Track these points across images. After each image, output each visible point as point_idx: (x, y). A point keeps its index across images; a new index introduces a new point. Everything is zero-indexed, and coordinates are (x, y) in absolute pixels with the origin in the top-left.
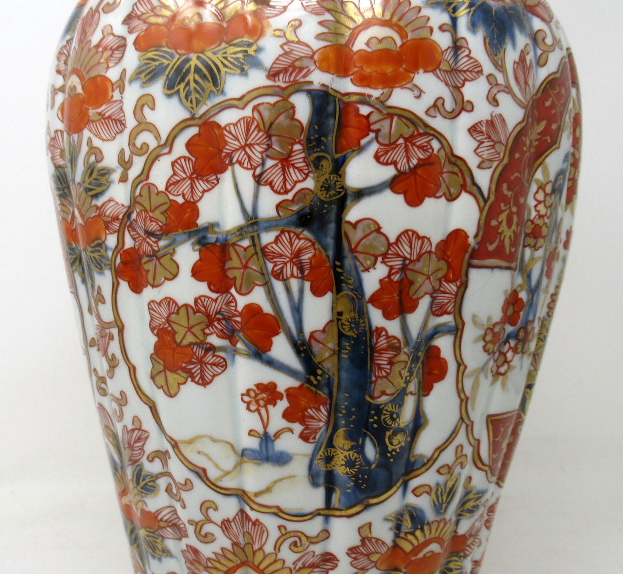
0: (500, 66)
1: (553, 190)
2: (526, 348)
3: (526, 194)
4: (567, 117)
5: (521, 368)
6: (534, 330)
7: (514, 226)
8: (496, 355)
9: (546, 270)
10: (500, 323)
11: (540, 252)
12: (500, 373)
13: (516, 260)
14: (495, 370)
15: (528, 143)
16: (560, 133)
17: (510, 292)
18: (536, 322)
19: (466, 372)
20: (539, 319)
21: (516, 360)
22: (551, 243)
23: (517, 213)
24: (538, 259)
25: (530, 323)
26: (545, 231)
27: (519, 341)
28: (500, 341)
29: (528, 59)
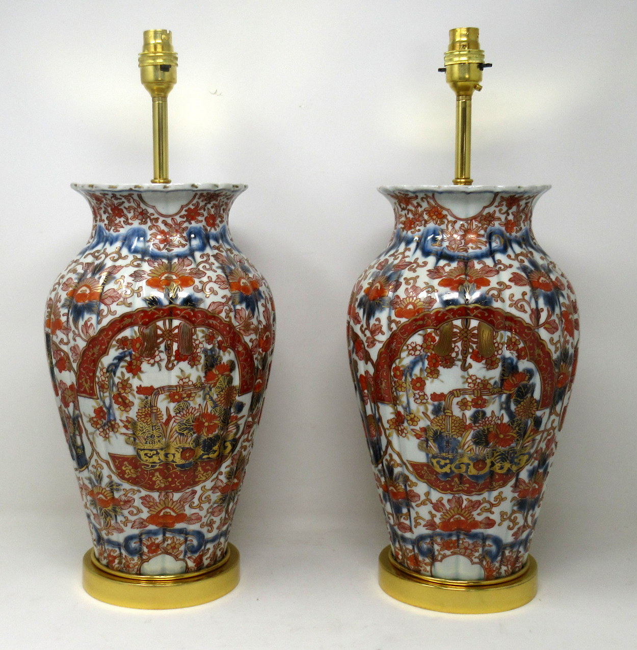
0: (77, 328)
1: (108, 371)
2: (116, 430)
3: (94, 372)
4: (114, 343)
5: (117, 438)
6: (118, 424)
7: (89, 383)
8: (101, 430)
9: (114, 401)
10: (95, 417)
11: (107, 394)
12: (106, 438)
13: (95, 395)
14: (104, 435)
15: (90, 354)
16: (108, 349)
17: (97, 407)
18: (118, 421)
19: (88, 432)
20: (121, 421)
21: (111, 434)
22: (113, 391)
23: (89, 379)
24: (106, 397)
25: (113, 421)
26: (106, 387)
27: (109, 427)
28: (101, 425)
29: (89, 324)
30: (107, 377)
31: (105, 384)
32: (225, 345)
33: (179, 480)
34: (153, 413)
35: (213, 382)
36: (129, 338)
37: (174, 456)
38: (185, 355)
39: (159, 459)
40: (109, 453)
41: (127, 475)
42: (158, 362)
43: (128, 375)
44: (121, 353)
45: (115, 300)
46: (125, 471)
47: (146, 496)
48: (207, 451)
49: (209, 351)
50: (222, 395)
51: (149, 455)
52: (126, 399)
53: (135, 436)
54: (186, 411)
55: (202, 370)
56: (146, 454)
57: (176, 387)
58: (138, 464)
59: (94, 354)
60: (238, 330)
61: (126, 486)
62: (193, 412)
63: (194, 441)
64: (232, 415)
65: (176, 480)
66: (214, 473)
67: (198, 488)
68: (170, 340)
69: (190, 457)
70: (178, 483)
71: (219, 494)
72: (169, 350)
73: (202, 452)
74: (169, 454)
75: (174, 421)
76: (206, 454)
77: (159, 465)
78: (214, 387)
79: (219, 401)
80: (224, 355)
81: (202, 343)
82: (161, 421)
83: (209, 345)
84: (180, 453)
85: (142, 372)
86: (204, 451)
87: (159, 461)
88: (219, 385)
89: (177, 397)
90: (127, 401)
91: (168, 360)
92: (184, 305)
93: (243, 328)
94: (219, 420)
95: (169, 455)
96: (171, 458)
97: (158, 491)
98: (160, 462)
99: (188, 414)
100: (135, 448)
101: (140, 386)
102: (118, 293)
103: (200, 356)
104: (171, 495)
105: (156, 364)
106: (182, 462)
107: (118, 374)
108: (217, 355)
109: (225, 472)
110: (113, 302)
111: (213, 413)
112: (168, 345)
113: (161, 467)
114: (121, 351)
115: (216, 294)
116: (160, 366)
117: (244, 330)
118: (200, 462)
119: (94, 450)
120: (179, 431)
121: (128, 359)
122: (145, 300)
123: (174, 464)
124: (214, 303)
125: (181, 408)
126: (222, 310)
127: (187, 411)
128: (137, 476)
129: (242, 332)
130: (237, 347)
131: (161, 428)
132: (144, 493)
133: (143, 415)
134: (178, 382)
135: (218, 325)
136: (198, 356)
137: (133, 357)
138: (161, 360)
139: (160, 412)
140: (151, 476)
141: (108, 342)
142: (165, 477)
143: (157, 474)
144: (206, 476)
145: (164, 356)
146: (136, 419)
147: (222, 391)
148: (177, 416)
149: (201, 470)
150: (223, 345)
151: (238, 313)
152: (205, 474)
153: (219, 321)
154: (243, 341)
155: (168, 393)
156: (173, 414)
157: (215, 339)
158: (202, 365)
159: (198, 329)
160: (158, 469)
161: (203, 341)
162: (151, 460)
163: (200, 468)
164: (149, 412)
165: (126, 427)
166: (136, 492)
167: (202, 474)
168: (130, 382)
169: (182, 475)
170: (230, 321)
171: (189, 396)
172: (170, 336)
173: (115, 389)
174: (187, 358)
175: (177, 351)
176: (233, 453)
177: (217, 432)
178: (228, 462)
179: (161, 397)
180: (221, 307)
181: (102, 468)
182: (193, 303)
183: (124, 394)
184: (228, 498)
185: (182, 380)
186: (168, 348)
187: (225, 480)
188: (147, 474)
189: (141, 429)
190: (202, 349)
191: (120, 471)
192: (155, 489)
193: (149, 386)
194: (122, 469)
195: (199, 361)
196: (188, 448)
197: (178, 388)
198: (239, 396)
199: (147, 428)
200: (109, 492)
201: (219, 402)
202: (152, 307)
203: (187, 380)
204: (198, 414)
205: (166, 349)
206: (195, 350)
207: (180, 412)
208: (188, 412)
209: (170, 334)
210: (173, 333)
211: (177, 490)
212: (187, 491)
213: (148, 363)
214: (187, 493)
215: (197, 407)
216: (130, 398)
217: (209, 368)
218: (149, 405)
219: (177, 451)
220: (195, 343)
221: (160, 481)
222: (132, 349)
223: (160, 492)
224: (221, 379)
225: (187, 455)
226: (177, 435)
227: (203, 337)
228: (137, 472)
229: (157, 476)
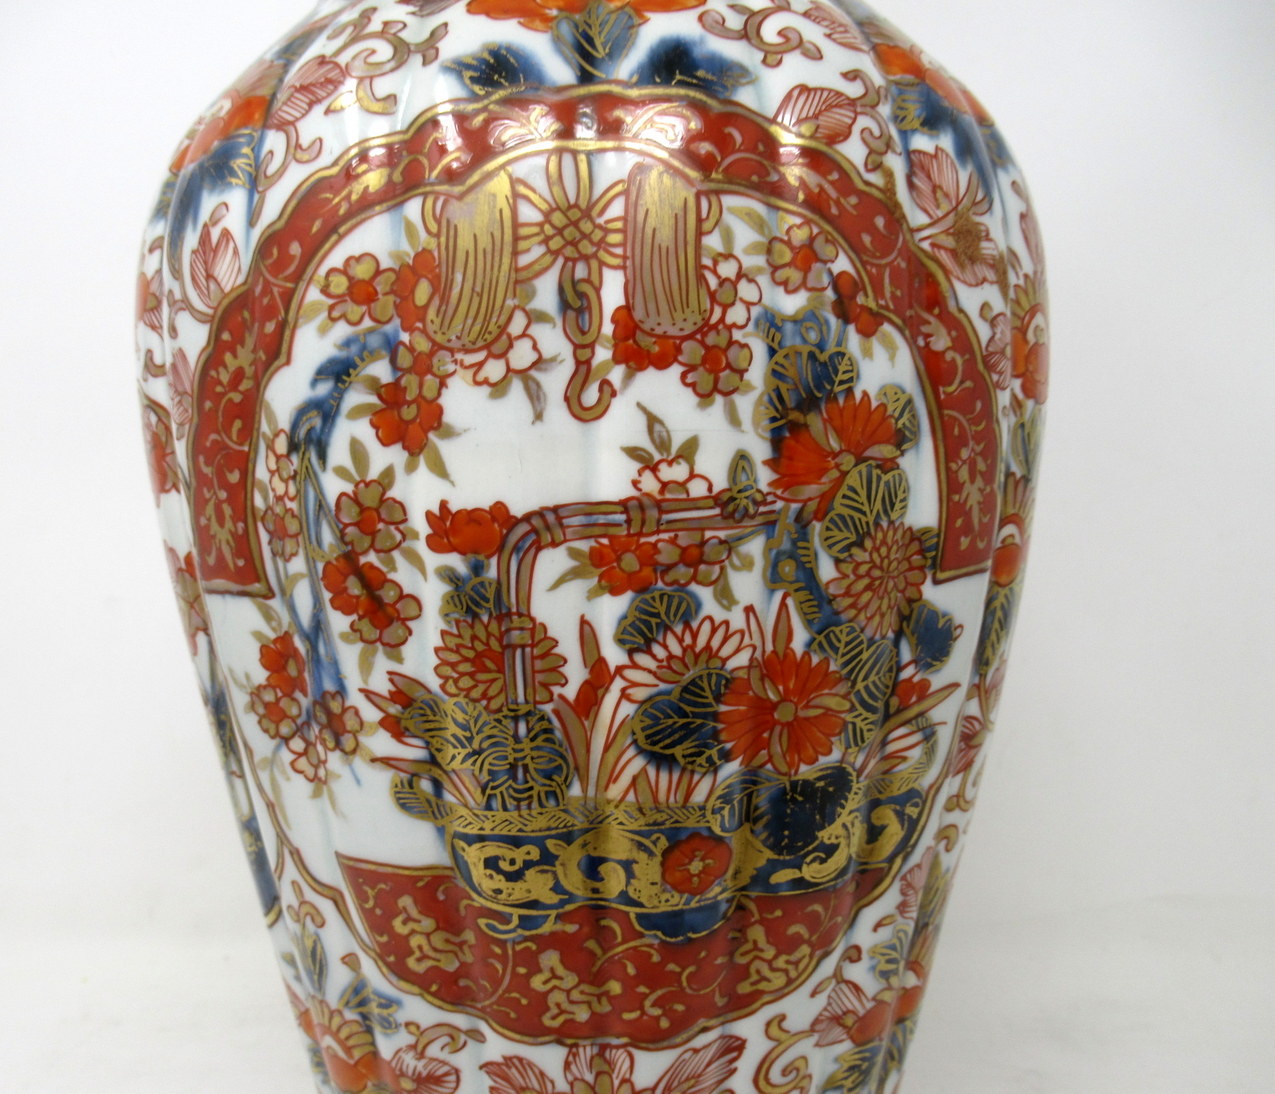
0: (178, 272)
1: (293, 447)
2: (348, 742)
3: (245, 464)
4: (314, 294)
5: (358, 782)
6: (357, 713)
7: (229, 524)
8: (298, 744)
9: (327, 596)
10: (269, 686)
11: (298, 565)
12: (319, 783)
13: (258, 580)
14: (310, 772)
15: (225, 377)
16: (287, 333)
17: (272, 635)
18: (355, 699)
19: (257, 759)
20: (368, 694)
21: (335, 760)
22: (319, 543)
23: (229, 500)
24: (297, 577)
25: (333, 696)
26: (292, 526)
27: (322, 727)
28: (293, 720)
29: (215, 233)
30: (294, 478)
31: (287, 510)
32: (872, 304)
33: (659, 993)
34: (513, 647)
35: (812, 490)
36: (385, 263)
37: (630, 875)
38: (665, 337)
39: (557, 888)
40: (338, 855)
41: (419, 960)
42: (522, 373)
43: (384, 457)
44: (347, 343)
45: (322, 93)
46: (407, 938)
47: (509, 1060)
48: (791, 849)
49: (789, 327)
50: (859, 564)
51: (504, 866)
52: (385, 581)
53: (437, 772)
54: (681, 641)
55: (756, 424)
56: (491, 863)
57: (626, 511)
58: (463, 912)
59: (239, 376)
60: (926, 245)
61: (419, 1009)
62: (715, 644)
63: (726, 798)
64: (906, 674)
65: (642, 989)
66: (826, 954)
67: (750, 1028)
68: (586, 258)
69: (708, 877)
70: (654, 1005)
71: (846, 1046)
72: (580, 311)
73: (769, 854)
74: (603, 860)
75: (624, 695)
76: (786, 865)
77: (558, 917)
78: (819, 515)
79: (847, 594)
80: (868, 353)
81: (751, 281)
82: (556, 690)
83: (788, 292)
84: (659, 858)
85: (449, 433)
86: (776, 847)
87: (555, 899)
88: (846, 512)
89: (630, 562)
90: (388, 595)
91: (578, 363)
92: (655, 83)
93: (949, 242)
94: (845, 697)
95: (603, 869)
96: (614, 882)
97: (560, 1042)
98: (562, 903)
99: (689, 659)
100: (441, 830)
101: (443, 505)
102: (337, 65)
103: (746, 346)
104: (620, 1058)
105: (517, 387)
106: (674, 901)
107: (339, 452)
108: (831, 348)
109: (873, 952)
110: (311, 105)
111: (815, 660)
112: (574, 283)
113: (571, 928)
114: (342, 330)
115: (816, 55)
116: (535, 394)
117: (953, 253)
118: (757, 900)
119: (282, 838)
120: (649, 748)
121: (381, 370)
122: (458, 68)
123: (633, 911)
124: (804, 89)
125: (654, 621)
126: (850, 127)
127: (688, 640)
128: (463, 964)
129: (944, 257)
130: (925, 329)
131: (556, 722)
132: (497, 1046)
133: (466, 660)
134: (635, 483)
135: (833, 193)
136: (731, 343)
137: (405, 359)
138: (539, 363)
139: (546, 645)
140: (522, 970)
141: (288, 297)
142: (593, 976)
143: (551, 959)
144: (786, 972)
145: (553, 340)
146: (434, 683)
147: (860, 544)
148: (635, 666)
149: (762, 942)
150: (860, 299)
151: (922, 168)
152: (780, 963)
153: (835, 176)
154: (952, 306)
155: (584, 546)
156: (614, 655)
157: (817, 266)
158: (754, 396)
159: (729, 201)
160: (553, 934)
161: (760, 270)
162: (518, 891)
163: (757, 933)
164: (495, 645)
165: (396, 728)
166: (463, 1038)
167: (770, 962)
168: (395, 493)
169: (672, 967)
170: (889, 190)
171: (694, 558)
172: (585, 236)
173: (328, 537)
174: (678, 350)
175: (625, 318)
176: (905, 859)
177: (836, 755)
178: (888, 901)
179: (552, 562)
180: (842, 116)
181: (318, 920)
182: (701, 73)
183: (372, 558)
184: (880, 1059)
185: (654, 469)
186: (577, 303)
187: (870, 985)
188: (503, 959)
189: (460, 733)
190: (755, 311)
191: (384, 939)
192: (548, 1031)
193: (485, 502)
194: (390, 931)
195: (741, 372)
196: (695, 835)
197: (636, 515)
198: (936, 582)
199: (487, 731)
200: (356, 1028)
201: (848, 601)
202: (488, 95)
203: (678, 472)
204: (742, 659)
205: (565, 305)
206: (718, 312)
207: (649, 642)
208: (692, 647)
209: (586, 226)
210: (601, 221)
211: (649, 1037)
212: (701, 1041)
213: (477, 383)
214: (696, 1051)
215: (737, 619)
216: (404, 575)
217: (794, 416)
218: (491, 605)
219: (641, 846)
220: (715, 272)
221: (568, 992)
222: (397, 321)
223: (571, 1046)
224: (853, 480)
225: (696, 866)
226: (639, 763)
227: (753, 249)
228: (461, 945)
229: (552, 970)
